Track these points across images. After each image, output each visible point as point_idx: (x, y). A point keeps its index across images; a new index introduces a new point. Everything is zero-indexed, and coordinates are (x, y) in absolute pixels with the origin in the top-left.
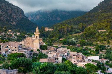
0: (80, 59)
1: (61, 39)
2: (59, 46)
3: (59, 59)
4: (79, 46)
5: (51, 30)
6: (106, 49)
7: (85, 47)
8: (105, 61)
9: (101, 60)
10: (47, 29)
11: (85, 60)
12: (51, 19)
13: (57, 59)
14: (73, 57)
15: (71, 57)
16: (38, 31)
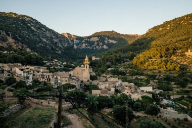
0: (133, 90)
1: (110, 69)
2: (108, 76)
3: (111, 91)
4: (129, 76)
5: (98, 59)
6: (157, 79)
7: (135, 76)
8: (158, 91)
9: (154, 91)
10: (94, 58)
11: (138, 91)
12: (97, 47)
13: (110, 90)
14: (125, 88)
15: (123, 88)
16: (88, 60)
